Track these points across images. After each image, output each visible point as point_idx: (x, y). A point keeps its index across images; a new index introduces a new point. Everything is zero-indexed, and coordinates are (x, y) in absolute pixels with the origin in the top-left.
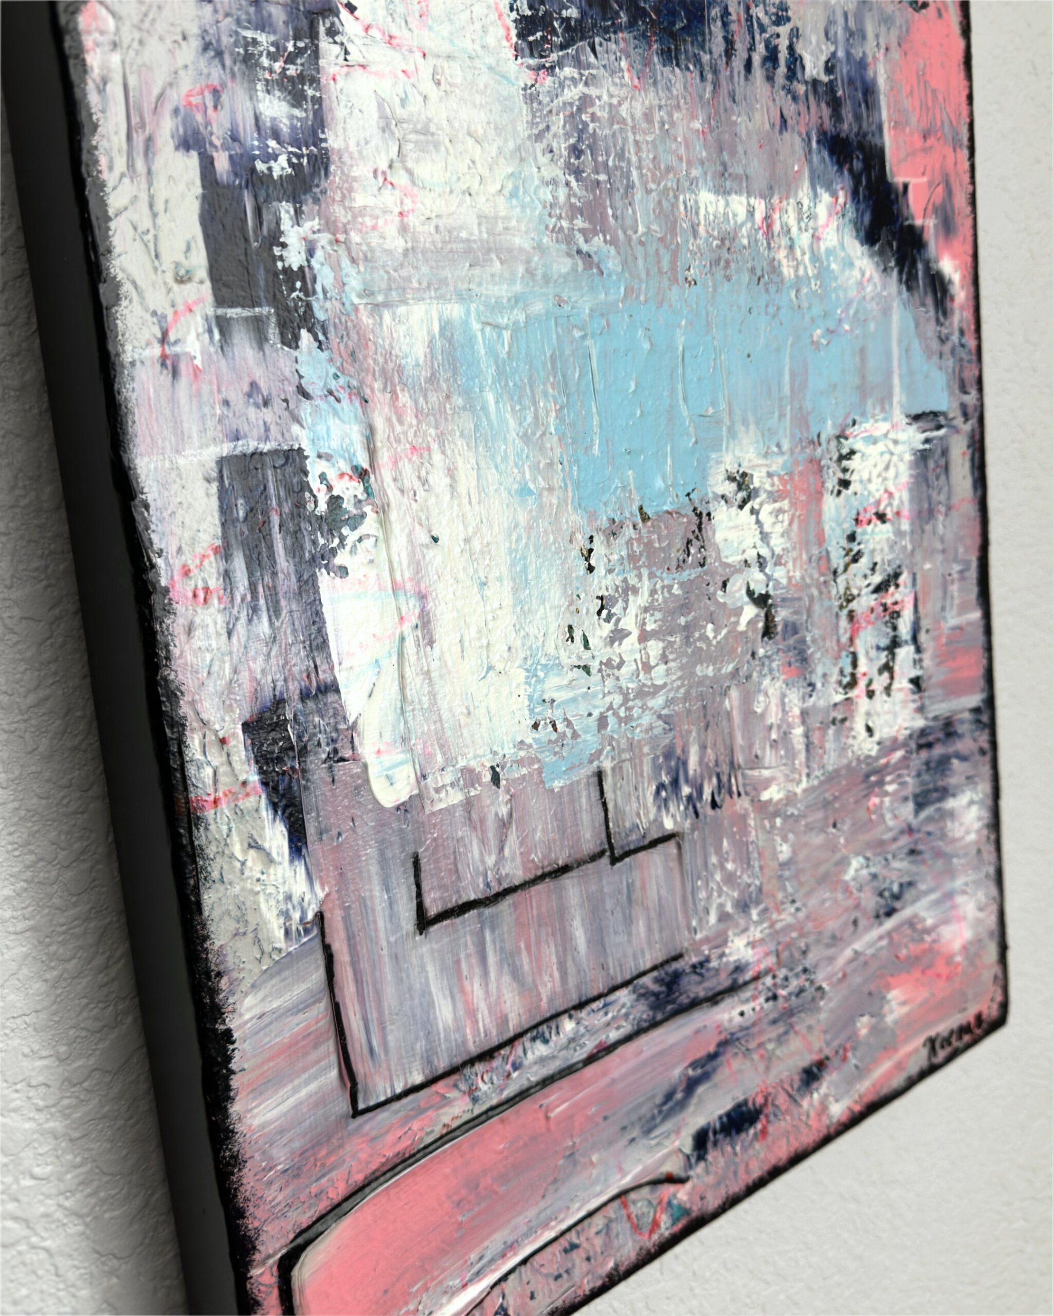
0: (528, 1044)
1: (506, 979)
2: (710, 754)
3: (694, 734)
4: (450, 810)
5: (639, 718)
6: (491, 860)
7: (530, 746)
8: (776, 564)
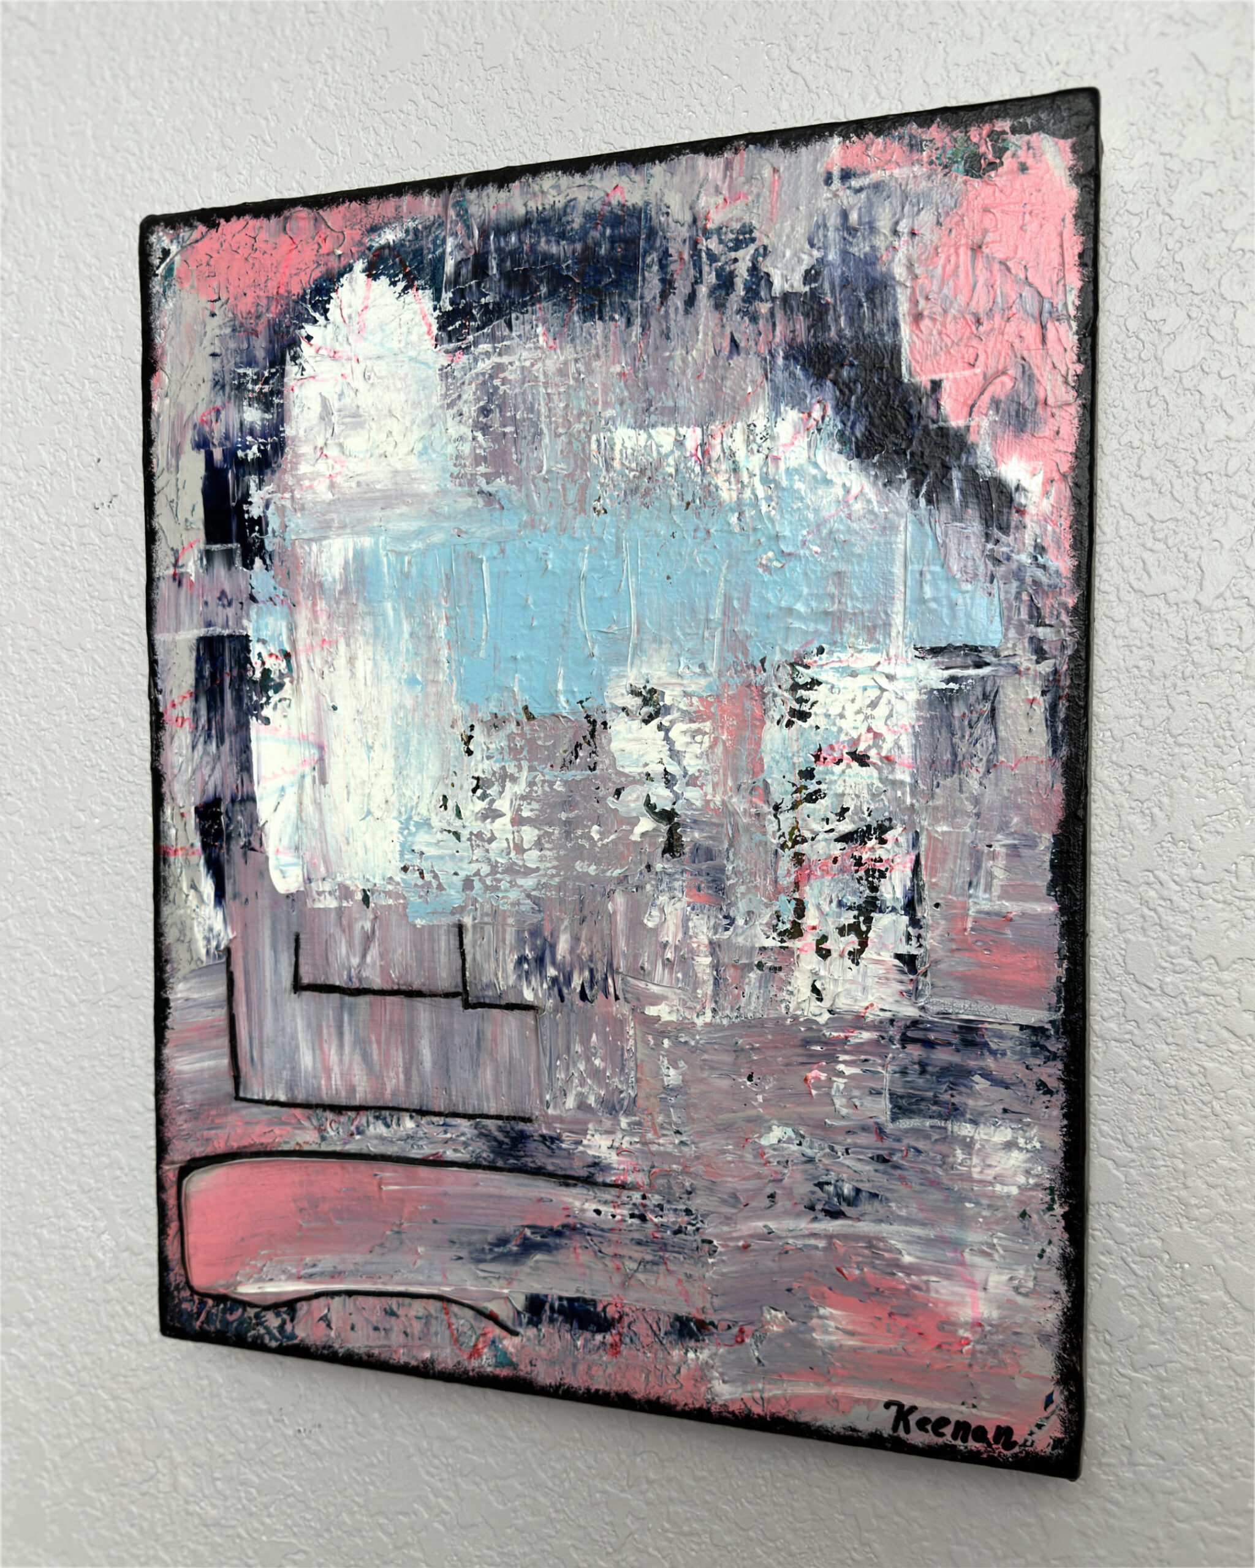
0: (371, 1119)
1: (357, 1058)
2: (584, 949)
3: (566, 923)
4: (326, 910)
5: (506, 891)
6: (355, 961)
7: (398, 884)
8: (688, 784)
